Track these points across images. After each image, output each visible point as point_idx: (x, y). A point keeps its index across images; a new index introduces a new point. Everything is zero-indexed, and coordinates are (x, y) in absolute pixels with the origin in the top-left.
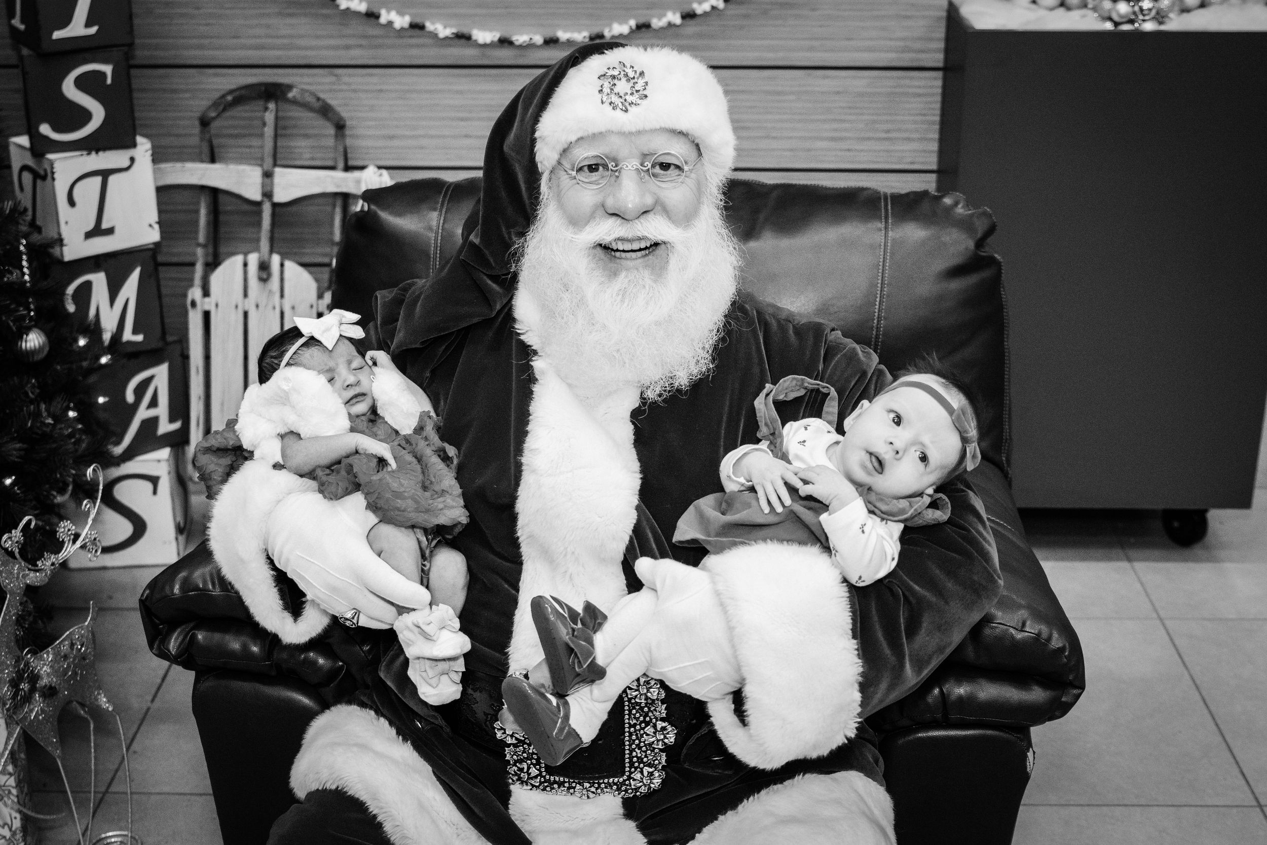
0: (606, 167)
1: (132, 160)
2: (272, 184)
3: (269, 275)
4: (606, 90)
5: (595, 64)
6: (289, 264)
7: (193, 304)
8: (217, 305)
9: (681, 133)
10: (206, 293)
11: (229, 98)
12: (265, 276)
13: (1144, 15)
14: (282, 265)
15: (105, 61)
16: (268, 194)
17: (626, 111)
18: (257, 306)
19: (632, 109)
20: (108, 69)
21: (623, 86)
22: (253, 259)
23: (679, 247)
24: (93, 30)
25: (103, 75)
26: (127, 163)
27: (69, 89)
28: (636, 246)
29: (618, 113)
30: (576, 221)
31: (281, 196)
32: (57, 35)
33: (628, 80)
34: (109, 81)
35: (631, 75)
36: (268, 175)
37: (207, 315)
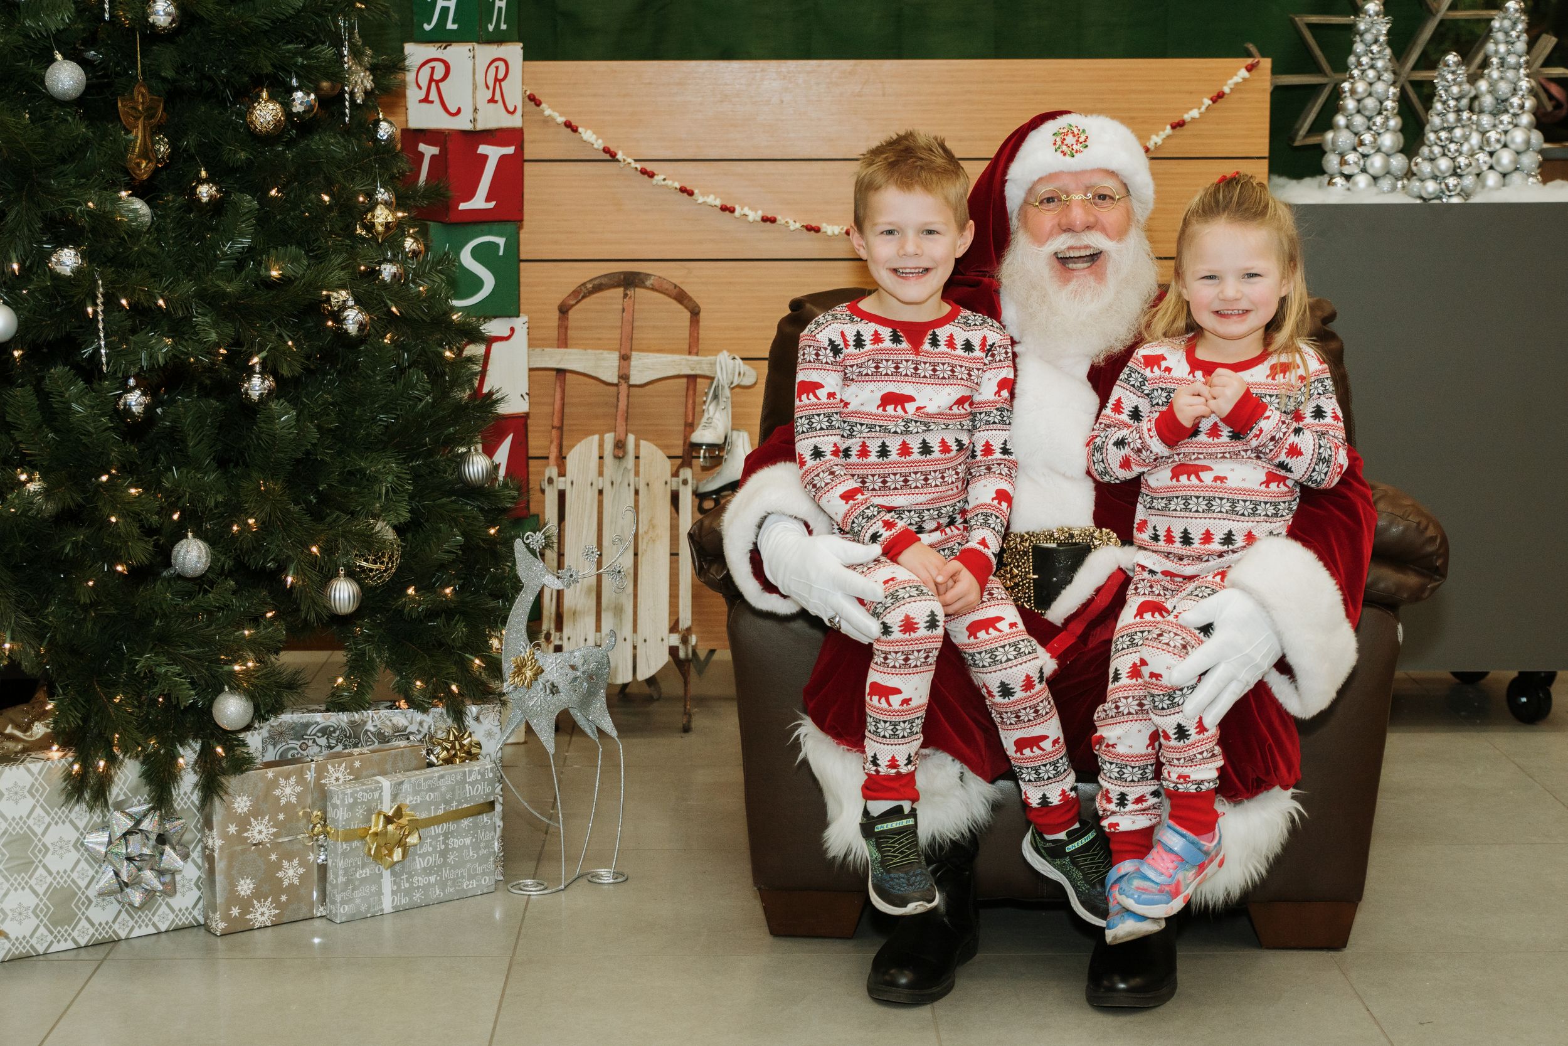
0: (1060, 200)
1: (512, 330)
2: (629, 366)
3: (625, 453)
4: (1059, 143)
5: (1050, 127)
6: (642, 443)
7: (550, 481)
8: (572, 483)
9: (1113, 172)
10: (562, 474)
11: (590, 286)
12: (621, 455)
13: (1450, 191)
14: (637, 446)
15: (500, 235)
16: (624, 377)
17: (1073, 156)
18: (612, 483)
19: (1077, 155)
20: (501, 241)
21: (1070, 140)
22: (609, 438)
23: (1114, 255)
24: (491, 205)
25: (497, 245)
26: (507, 333)
27: (466, 258)
28: (1083, 253)
29: (1068, 158)
30: (1039, 239)
31: (637, 377)
32: (463, 206)
33: (1074, 136)
34: (501, 253)
35: (1076, 132)
36: (625, 358)
37: (562, 495)
